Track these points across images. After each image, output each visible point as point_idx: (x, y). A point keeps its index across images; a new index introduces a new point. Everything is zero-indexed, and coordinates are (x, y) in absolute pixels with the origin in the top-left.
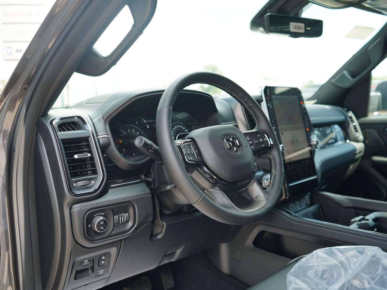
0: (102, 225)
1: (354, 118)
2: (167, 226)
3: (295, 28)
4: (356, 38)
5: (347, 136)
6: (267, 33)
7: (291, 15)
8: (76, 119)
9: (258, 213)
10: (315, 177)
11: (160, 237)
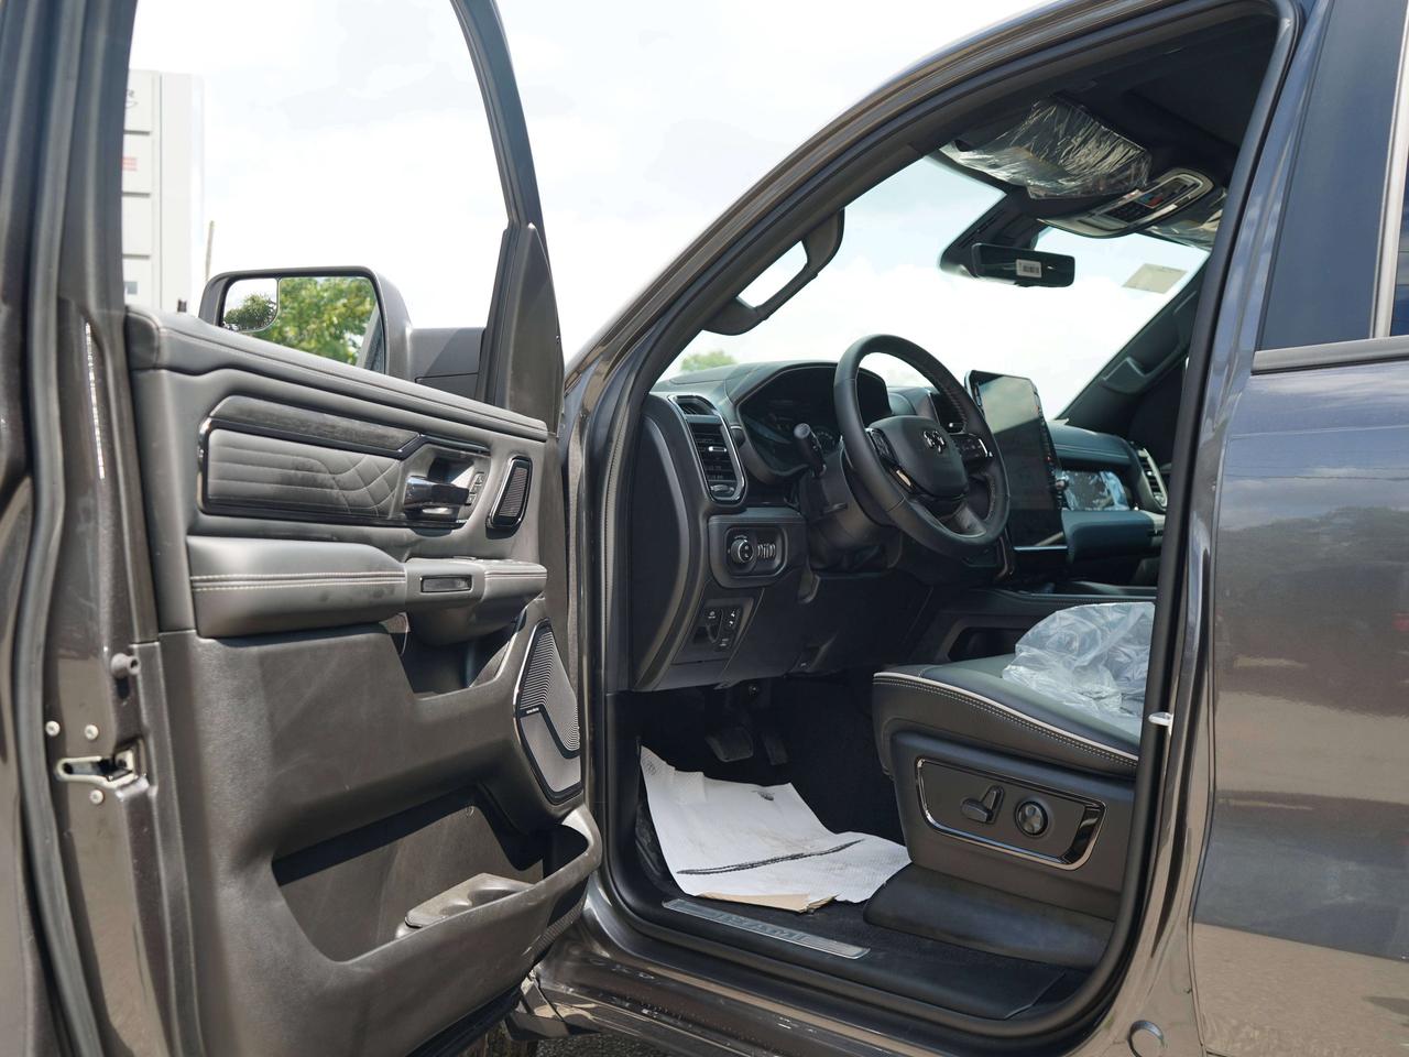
0: (747, 552)
1: (1150, 461)
2: (822, 582)
3: (1025, 269)
4: (1148, 290)
5: (1134, 498)
6: (975, 276)
7: (1015, 247)
8: (695, 401)
9: (976, 541)
10: (1065, 547)
11: (809, 599)
